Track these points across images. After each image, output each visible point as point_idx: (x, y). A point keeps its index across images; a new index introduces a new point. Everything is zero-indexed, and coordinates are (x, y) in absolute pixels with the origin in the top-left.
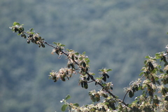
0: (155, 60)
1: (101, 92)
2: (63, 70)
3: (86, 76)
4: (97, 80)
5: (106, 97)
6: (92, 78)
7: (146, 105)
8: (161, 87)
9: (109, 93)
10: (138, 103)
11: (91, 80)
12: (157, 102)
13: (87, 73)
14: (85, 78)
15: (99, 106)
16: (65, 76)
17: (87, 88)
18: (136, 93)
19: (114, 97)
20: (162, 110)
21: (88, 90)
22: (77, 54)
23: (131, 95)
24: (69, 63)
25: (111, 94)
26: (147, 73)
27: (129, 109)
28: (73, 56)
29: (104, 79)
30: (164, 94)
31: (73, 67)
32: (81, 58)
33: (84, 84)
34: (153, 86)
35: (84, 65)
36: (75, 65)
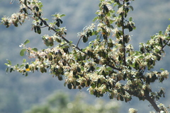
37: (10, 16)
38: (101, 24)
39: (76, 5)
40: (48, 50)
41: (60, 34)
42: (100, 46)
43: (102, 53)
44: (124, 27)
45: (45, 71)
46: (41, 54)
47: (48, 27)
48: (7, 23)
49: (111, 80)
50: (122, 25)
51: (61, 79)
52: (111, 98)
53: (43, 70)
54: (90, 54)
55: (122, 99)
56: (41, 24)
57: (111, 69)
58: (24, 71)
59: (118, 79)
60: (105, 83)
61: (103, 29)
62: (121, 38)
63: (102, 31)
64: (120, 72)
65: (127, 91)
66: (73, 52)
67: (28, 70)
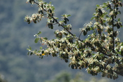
0: (103, 7)
1: (63, 31)
2: (34, 15)
3: (52, 20)
4: (60, 23)
5: (67, 35)
6: (56, 21)
7: (96, 41)
8: (107, 27)
9: (69, 32)
10: (90, 39)
11: (55, 23)
12: (104, 38)
13: (52, 17)
14: (51, 21)
15: (63, 40)
16: (36, 19)
17: (52, 28)
18: (89, 32)
19: (72, 35)
20: (107, 44)
21: (53, 30)
22: (46, 3)
23: (85, 33)
24: (39, 10)
25: (70, 33)
26: (97, 17)
27: (83, 44)
28: (42, 5)
29: (65, 22)
30: (109, 33)
31: (42, 13)
32: (48, 7)
33: (51, 26)
34: (101, 27)
35: (51, 11)
36: (44, 12)
37: (31, 16)
38: (97, 23)
39: (77, 9)
40: (57, 40)
41: (67, 29)
42: (96, 39)
43: (97, 44)
44: (114, 26)
45: (56, 55)
46: (51, 42)
47: (58, 24)
48: (29, 21)
49: (103, 63)
50: (113, 24)
51: (67, 61)
52: (103, 76)
53: (54, 55)
54: (88, 44)
55: (111, 77)
56: (53, 22)
57: (104, 55)
58: (41, 55)
59: (108, 62)
60: (98, 65)
61: (98, 26)
62: (112, 33)
63: (97, 28)
64: (110, 58)
65: (115, 72)
66: (76, 42)
67: (43, 55)
